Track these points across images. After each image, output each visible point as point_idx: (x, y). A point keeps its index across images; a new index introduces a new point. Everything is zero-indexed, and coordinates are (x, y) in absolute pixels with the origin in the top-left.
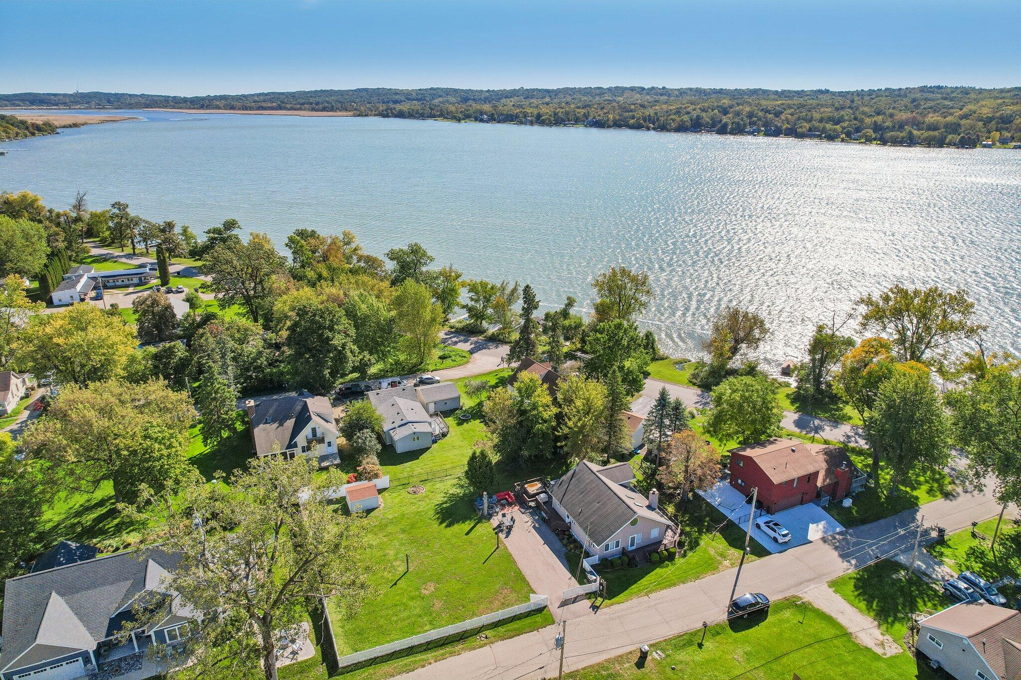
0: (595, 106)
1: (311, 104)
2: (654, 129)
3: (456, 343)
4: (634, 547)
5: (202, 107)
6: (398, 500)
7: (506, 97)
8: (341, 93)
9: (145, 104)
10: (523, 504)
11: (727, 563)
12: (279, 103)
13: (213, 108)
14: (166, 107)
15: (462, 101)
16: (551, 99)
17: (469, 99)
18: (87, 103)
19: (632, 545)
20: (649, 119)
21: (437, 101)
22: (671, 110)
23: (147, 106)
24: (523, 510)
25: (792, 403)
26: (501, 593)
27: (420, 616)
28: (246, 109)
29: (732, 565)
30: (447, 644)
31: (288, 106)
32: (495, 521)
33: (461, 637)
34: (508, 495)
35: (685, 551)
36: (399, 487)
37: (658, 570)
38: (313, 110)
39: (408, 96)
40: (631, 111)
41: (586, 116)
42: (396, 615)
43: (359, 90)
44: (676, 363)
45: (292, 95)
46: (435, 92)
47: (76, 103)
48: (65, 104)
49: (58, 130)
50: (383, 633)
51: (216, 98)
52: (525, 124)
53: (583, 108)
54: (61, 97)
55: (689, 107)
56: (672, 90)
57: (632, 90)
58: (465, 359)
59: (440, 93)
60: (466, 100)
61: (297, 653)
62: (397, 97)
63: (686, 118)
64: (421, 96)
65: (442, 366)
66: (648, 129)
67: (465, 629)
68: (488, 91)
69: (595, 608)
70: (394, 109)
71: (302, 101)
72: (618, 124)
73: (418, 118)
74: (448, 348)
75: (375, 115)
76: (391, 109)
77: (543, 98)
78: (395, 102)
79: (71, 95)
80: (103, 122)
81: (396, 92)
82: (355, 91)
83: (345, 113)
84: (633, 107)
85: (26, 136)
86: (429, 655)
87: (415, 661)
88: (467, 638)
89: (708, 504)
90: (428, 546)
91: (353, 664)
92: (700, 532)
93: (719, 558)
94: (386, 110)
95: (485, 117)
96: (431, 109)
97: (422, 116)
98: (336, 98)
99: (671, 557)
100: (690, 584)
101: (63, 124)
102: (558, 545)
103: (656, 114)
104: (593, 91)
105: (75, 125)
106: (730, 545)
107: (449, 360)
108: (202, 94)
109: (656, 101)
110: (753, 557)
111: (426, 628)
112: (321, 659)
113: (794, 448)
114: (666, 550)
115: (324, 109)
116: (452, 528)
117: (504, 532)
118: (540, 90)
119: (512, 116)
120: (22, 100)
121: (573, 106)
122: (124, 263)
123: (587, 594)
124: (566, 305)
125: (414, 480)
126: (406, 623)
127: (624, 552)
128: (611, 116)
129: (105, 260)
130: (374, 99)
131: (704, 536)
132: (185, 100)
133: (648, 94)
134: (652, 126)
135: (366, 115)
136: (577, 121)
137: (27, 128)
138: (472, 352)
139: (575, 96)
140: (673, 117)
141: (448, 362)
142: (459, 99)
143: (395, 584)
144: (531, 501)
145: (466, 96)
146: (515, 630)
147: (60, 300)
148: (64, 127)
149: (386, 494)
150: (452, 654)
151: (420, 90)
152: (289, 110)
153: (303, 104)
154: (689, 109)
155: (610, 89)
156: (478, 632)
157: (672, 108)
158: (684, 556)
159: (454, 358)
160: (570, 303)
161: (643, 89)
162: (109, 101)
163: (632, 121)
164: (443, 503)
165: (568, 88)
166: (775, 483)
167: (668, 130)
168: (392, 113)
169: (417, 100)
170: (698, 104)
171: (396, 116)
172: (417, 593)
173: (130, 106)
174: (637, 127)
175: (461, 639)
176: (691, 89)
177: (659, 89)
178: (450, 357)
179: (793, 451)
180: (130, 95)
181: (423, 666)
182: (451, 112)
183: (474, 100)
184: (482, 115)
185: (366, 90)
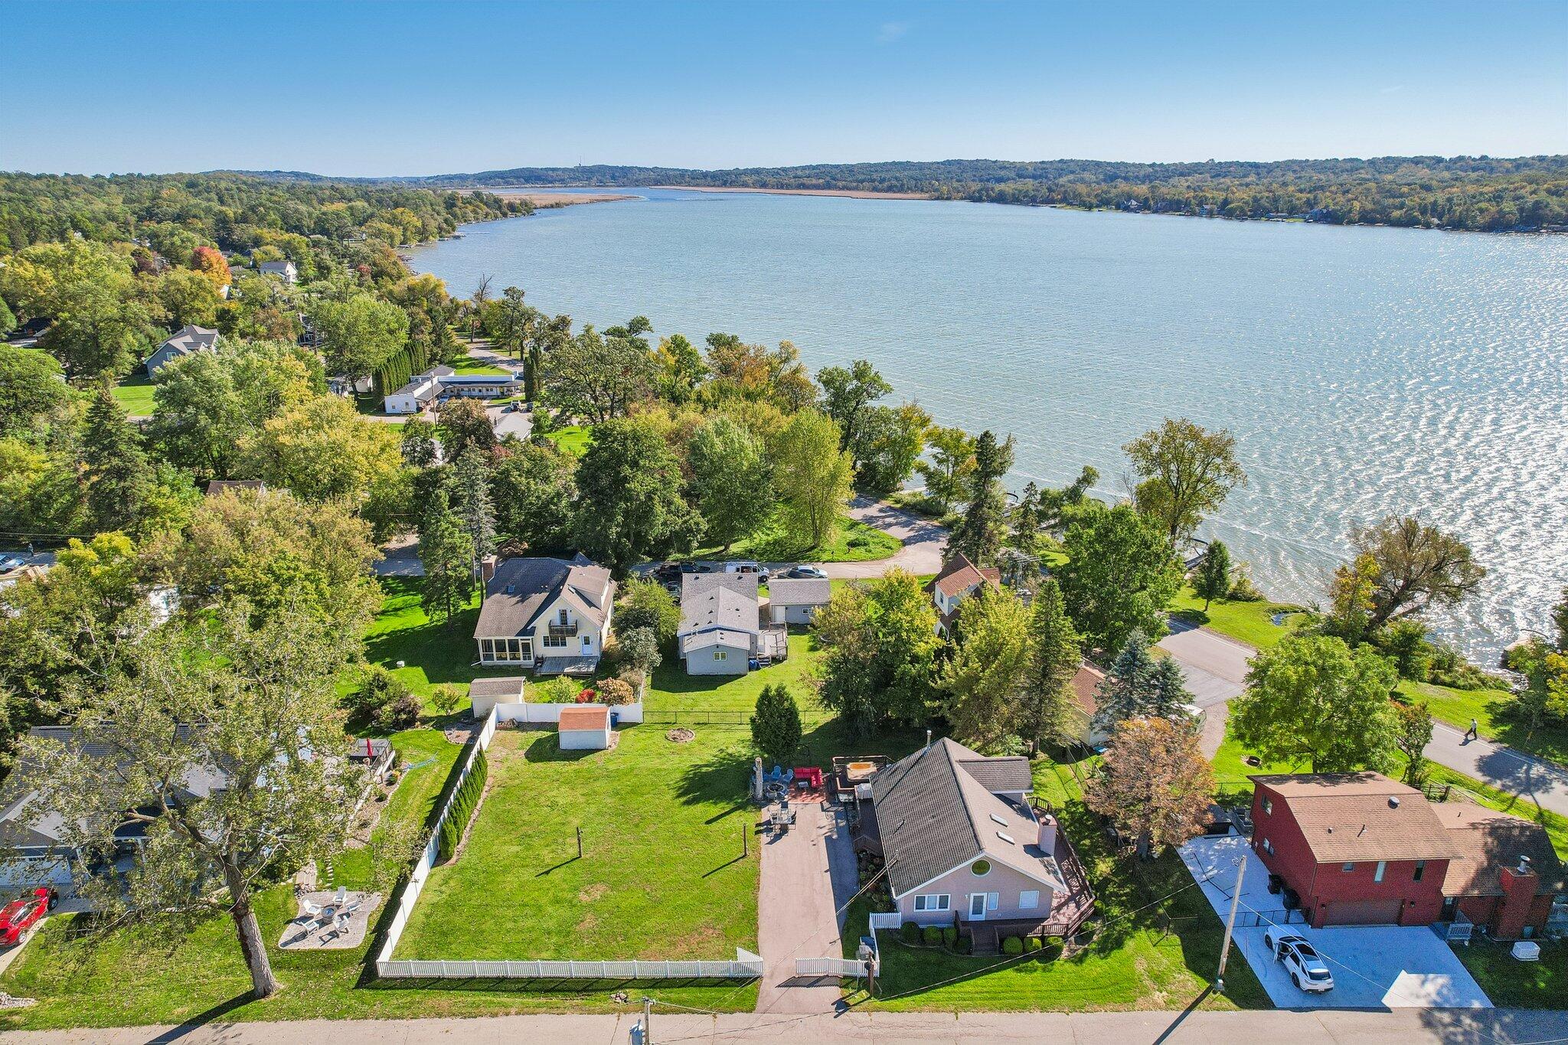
0: (1333, 188)
1: (873, 181)
2: (1439, 227)
3: (890, 525)
4: (982, 917)
5: (724, 184)
6: (641, 745)
7: (1182, 174)
8: (921, 166)
9: (655, 180)
10: (832, 795)
11: (1159, 997)
12: (828, 179)
13: (739, 186)
14: (679, 184)
15: (1104, 180)
16: (1259, 179)
17: (1117, 177)
18: (589, 179)
19: (977, 910)
20: (1434, 209)
21: (1065, 179)
22: (1481, 194)
23: (657, 183)
24: (826, 805)
25: (1495, 723)
26: (700, 934)
27: (549, 933)
28: (782, 188)
29: (1168, 1005)
30: (559, 991)
31: (840, 184)
32: (766, 814)
33: (587, 987)
34: (816, 774)
35: (1086, 953)
36: (656, 726)
37: (1009, 973)
38: (875, 189)
39: (1020, 171)
40: (1402, 196)
41: (1310, 204)
42: (515, 921)
43: (949, 163)
44: (1274, 611)
45: (850, 169)
46: (1064, 167)
47: (574, 179)
48: (562, 181)
49: (535, 211)
50: (478, 942)
51: (746, 172)
52: (1200, 215)
53: (1309, 192)
54: (560, 173)
55: (1523, 187)
56: (1498, 161)
57: (1417, 163)
58: (889, 552)
59: (1072, 166)
60: (1112, 178)
61: (338, 936)
62: (1002, 173)
63: (1508, 206)
64: (1041, 171)
65: (846, 557)
66: (1428, 226)
67: (600, 975)
68: (1153, 165)
69: (842, 1006)
70: (992, 189)
71: (862, 177)
72: (1368, 219)
73: (1026, 204)
74: (873, 533)
75: (962, 199)
76: (987, 190)
77: (1245, 176)
78: (1000, 180)
79: (571, 170)
80: (592, 202)
81: (1004, 166)
82: (943, 163)
83: (918, 196)
84: (1405, 189)
85: (496, 217)
86: (518, 1001)
87: (492, 1002)
88: (596, 990)
89: (1187, 876)
90: (637, 826)
91: (401, 978)
92: (1136, 924)
93: (1148, 983)
94: (979, 191)
95: (1134, 203)
96: (1050, 190)
97: (1033, 201)
98: (911, 173)
99: (1049, 954)
100: (1055, 1017)
101: (544, 203)
102: (850, 877)
103: (1449, 200)
104: (1339, 165)
105: (558, 205)
106: (1188, 967)
107: (862, 549)
108: (728, 166)
109: (1456, 179)
110: (1227, 1002)
111: (544, 955)
112: (363, 955)
113: (1395, 800)
114: (1043, 939)
115: (890, 189)
116: (691, 807)
117: (772, 834)
118: (1242, 165)
119: (1178, 202)
120: (517, 178)
121: (1291, 188)
122: (503, 370)
123: (845, 977)
124: (1079, 481)
125: (685, 720)
126: (520, 937)
127: (957, 920)
128: (1357, 205)
129: (483, 365)
130: (968, 175)
131: (1142, 934)
132: (705, 175)
133: (1448, 169)
134: (1436, 221)
135: (948, 199)
136: (1292, 212)
137: (500, 208)
138: (905, 543)
139: (1303, 174)
140: (1483, 205)
141: (859, 552)
142: (1101, 177)
143: (547, 873)
144: (845, 792)
145: (1113, 172)
146: (680, 1002)
147: (394, 407)
148: (545, 207)
149: (631, 732)
150: (552, 1010)
151: (1043, 162)
152: (840, 189)
153: (862, 182)
154: (1522, 192)
155: (1372, 162)
156: (620, 987)
157: (1486, 189)
158: (1079, 960)
159: (872, 546)
160: (1088, 478)
161: (1439, 160)
162: (613, 177)
163: (1396, 214)
164: (706, 766)
165: (1293, 162)
166: (1319, 859)
167: (1468, 229)
168: (988, 196)
169: (1034, 177)
170: (1545, 182)
171: (992, 200)
172: (570, 896)
173: (637, 183)
174: (1408, 222)
175: (585, 990)
176: (1542, 159)
177: (1474, 160)
178: (865, 544)
179: (1392, 805)
180: (640, 169)
181: (494, 1015)
182: (1080, 194)
183: (1126, 179)
184: (1128, 201)
185: (959, 162)
